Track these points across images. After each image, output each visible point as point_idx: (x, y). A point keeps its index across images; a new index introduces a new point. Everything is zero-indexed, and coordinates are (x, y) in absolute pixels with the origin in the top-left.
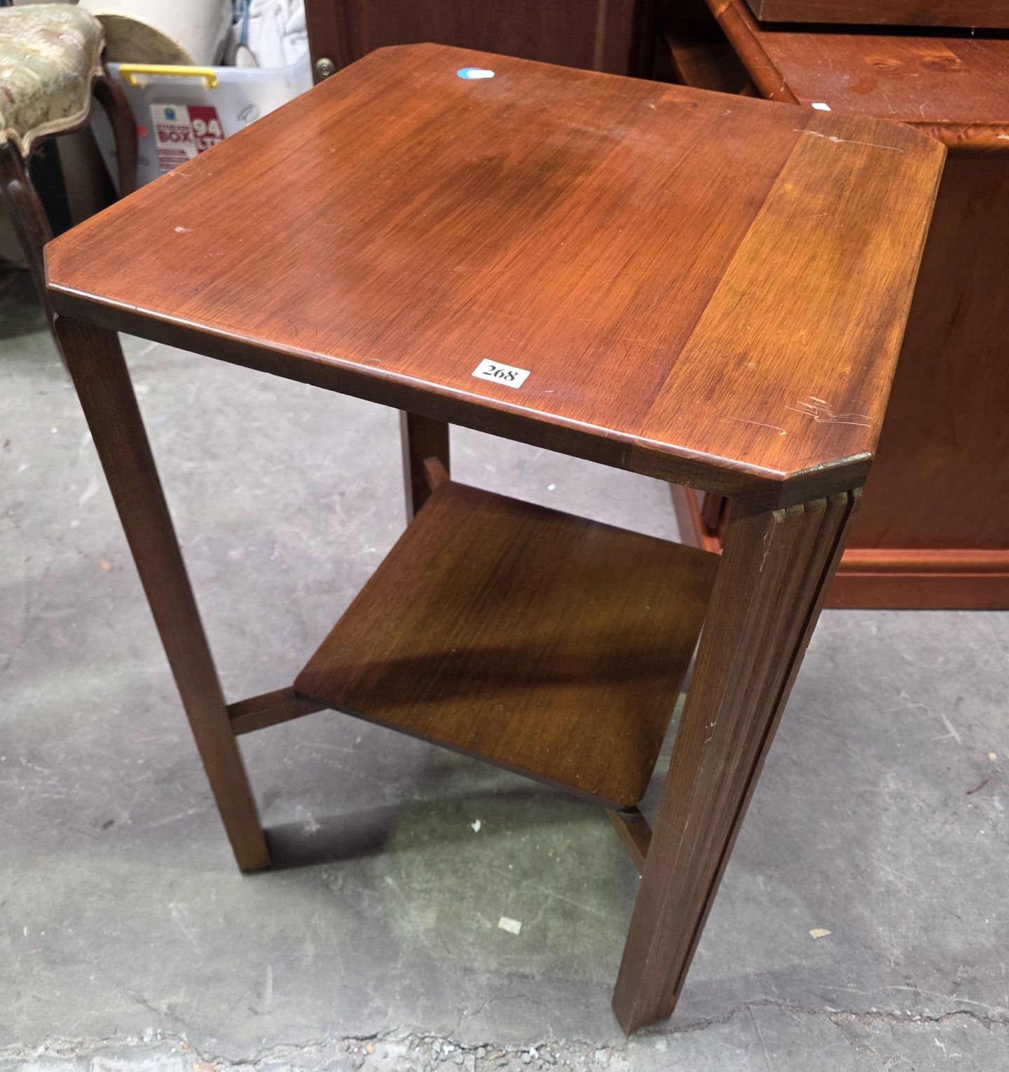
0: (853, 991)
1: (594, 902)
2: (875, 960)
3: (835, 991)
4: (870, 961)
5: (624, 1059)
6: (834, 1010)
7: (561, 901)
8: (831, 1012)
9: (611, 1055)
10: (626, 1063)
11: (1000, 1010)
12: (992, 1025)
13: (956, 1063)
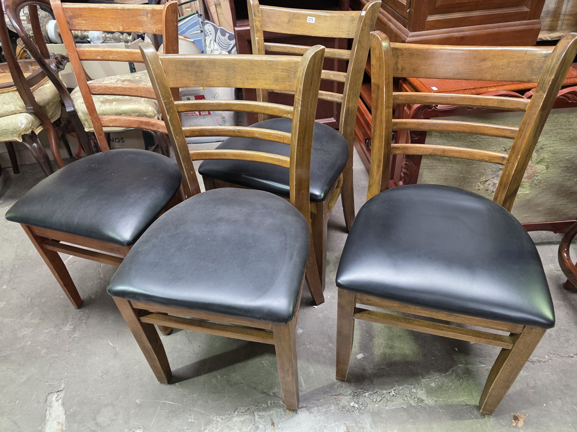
0: (489, 359)
1: (398, 342)
2: (493, 348)
3: (483, 360)
4: (491, 349)
5: (422, 390)
6: (484, 366)
7: (387, 343)
8: (483, 367)
9: (417, 389)
10: (423, 391)
11: (536, 358)
12: (535, 363)
13: (527, 376)
